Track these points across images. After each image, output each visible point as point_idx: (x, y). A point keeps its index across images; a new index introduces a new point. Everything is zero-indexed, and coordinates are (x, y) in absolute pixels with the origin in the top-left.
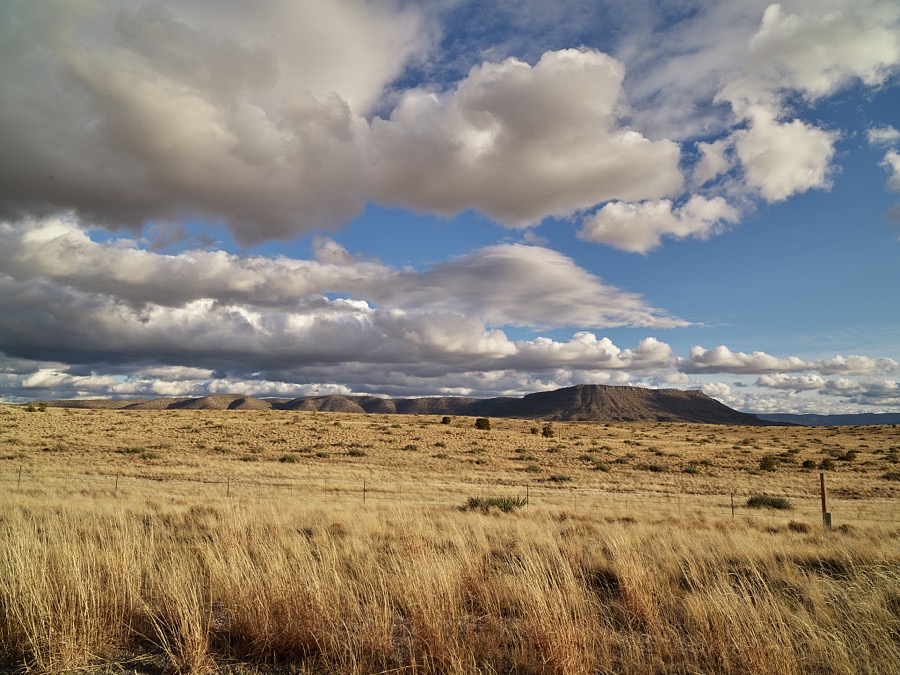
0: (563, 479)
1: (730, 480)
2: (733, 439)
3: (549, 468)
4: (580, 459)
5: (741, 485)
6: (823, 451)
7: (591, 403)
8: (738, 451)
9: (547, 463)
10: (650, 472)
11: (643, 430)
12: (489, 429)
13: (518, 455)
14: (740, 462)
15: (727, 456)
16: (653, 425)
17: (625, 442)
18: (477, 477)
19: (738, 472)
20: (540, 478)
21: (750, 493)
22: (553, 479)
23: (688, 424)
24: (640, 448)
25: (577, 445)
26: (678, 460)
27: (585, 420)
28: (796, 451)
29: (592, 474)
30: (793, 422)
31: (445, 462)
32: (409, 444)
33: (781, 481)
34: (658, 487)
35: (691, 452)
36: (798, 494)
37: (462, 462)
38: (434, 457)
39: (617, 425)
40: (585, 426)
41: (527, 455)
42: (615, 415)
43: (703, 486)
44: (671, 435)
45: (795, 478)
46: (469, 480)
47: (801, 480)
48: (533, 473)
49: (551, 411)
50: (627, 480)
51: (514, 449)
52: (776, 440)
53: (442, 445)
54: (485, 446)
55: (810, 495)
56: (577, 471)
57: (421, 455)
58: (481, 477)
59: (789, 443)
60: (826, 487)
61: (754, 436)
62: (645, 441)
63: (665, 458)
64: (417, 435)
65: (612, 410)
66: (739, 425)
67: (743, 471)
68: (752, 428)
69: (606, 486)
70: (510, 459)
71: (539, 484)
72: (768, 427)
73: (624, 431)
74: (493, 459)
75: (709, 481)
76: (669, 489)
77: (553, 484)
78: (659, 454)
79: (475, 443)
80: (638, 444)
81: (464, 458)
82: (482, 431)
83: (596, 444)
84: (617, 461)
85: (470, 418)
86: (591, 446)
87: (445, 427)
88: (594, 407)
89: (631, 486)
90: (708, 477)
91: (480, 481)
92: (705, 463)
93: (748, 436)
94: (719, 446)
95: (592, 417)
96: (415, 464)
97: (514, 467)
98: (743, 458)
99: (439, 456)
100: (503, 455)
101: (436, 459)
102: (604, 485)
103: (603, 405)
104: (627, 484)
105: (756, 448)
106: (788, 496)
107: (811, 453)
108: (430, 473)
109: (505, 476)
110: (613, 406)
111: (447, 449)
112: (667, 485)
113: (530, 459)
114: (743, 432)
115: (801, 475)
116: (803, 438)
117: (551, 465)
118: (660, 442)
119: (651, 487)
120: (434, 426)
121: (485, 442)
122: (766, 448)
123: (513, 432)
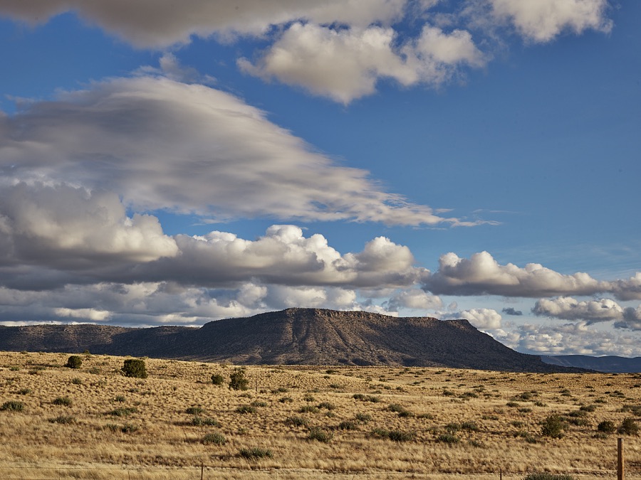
0: (258, 454)
1: (501, 452)
2: (507, 391)
3: (238, 438)
4: (287, 423)
5: (516, 459)
6: (625, 408)
7: (307, 336)
8: (514, 410)
9: (235, 430)
10: (389, 442)
11: (382, 378)
12: (144, 376)
13: (190, 418)
14: (515, 424)
15: (500, 416)
16: (397, 370)
17: (355, 397)
18: (122, 452)
19: (512, 439)
20: (224, 453)
21: (527, 470)
22: (244, 454)
23: (448, 370)
24: (377, 405)
25: (282, 401)
26: (429, 424)
27: (297, 363)
28: (590, 409)
29: (303, 445)
30: (589, 367)
31: (69, 429)
32: (10, 399)
33: (570, 451)
34: (399, 464)
35: (449, 411)
36: (589, 468)
37: (98, 429)
38: (52, 421)
39: (344, 371)
40: (296, 373)
41: (204, 417)
42: (342, 355)
43: (463, 462)
44: (422, 385)
45: (587, 447)
46: (109, 459)
47: (594, 449)
48: (212, 446)
49: (245, 349)
50: (355, 454)
51: (184, 409)
52: (565, 393)
53: (66, 403)
54: (137, 404)
55: (604, 470)
56: (280, 442)
57: (29, 419)
58: (129, 453)
59: (581, 397)
60: (624, 457)
61: (535, 387)
62: (385, 396)
63: (412, 421)
64: (24, 386)
65: (337, 347)
66: (518, 371)
67: (519, 438)
68: (535, 375)
69: (323, 464)
70: (176, 424)
71: (220, 463)
72: (556, 375)
73: (353, 379)
74: (149, 424)
75: (472, 454)
76: (415, 465)
77: (243, 462)
78: (404, 415)
79: (120, 399)
80: (374, 400)
81: (101, 423)
82: (133, 380)
83: (312, 400)
84: (342, 426)
85: (114, 358)
86: (304, 404)
87: (72, 374)
88: (311, 343)
89: (361, 463)
90: (471, 448)
91: (126, 460)
92: (468, 427)
93: (529, 387)
94: (488, 403)
95: (308, 358)
96: (19, 432)
97: (182, 435)
98: (520, 420)
99: (61, 420)
100: (164, 418)
101: (55, 425)
102: (321, 462)
103: (324, 340)
104: (356, 459)
105: (539, 404)
106: (577, 472)
107: (610, 411)
108: (45, 447)
109: (167, 451)
110: (341, 342)
111: (75, 409)
112: (413, 460)
113: (209, 423)
114: (523, 382)
115: (595, 442)
116: (600, 391)
117: (241, 433)
118: (405, 397)
119: (390, 464)
120: (54, 371)
121: (137, 397)
122: (551, 404)
123: (183, 382)
